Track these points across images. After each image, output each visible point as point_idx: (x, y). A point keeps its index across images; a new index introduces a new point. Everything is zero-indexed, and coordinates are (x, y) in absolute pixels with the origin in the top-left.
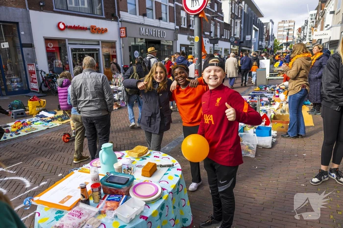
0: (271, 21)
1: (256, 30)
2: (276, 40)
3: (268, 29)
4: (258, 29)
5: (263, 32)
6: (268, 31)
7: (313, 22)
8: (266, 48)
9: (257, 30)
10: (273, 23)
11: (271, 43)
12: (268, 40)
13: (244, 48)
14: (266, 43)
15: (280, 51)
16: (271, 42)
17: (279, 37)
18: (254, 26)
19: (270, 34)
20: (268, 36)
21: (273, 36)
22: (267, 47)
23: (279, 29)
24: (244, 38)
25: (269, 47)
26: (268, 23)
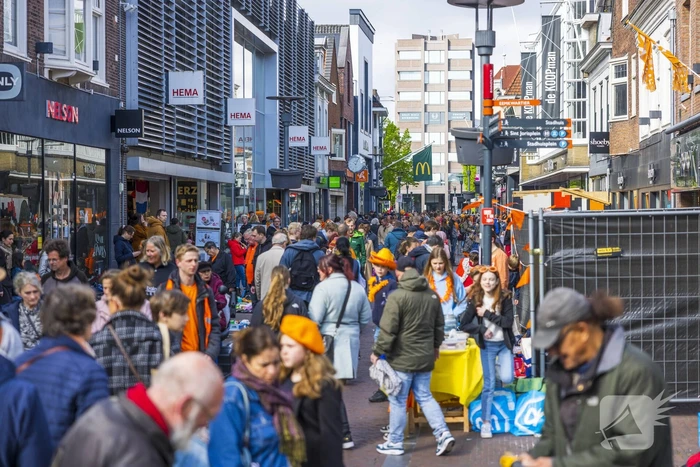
0: (357, 15)
1: (261, 53)
2: (393, 128)
3: (341, 61)
4: (275, 47)
5: (312, 69)
6: (341, 73)
7: (591, 26)
8: (338, 170)
9: (269, 52)
10: (368, 31)
11: (367, 141)
12: (344, 124)
13: (147, 165)
14: (337, 139)
15: (418, 189)
16: (362, 136)
17: (405, 117)
18: (236, 15)
19: (357, 91)
20: (346, 97)
21: (376, 102)
22: (345, 164)
23: (404, 77)
24: (154, 89)
25: (357, 164)
26: (339, 28)
